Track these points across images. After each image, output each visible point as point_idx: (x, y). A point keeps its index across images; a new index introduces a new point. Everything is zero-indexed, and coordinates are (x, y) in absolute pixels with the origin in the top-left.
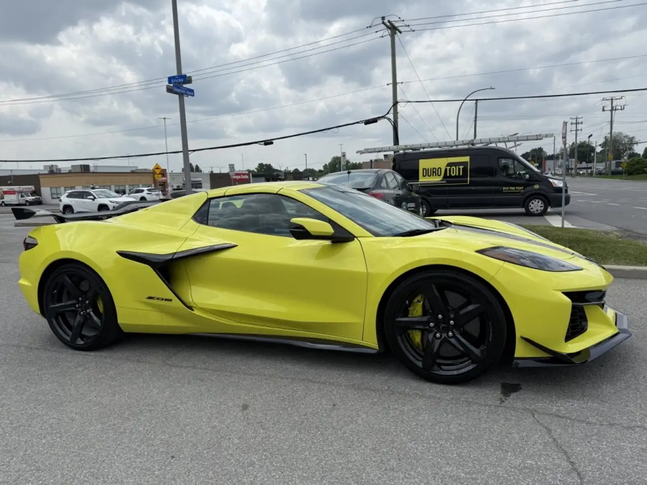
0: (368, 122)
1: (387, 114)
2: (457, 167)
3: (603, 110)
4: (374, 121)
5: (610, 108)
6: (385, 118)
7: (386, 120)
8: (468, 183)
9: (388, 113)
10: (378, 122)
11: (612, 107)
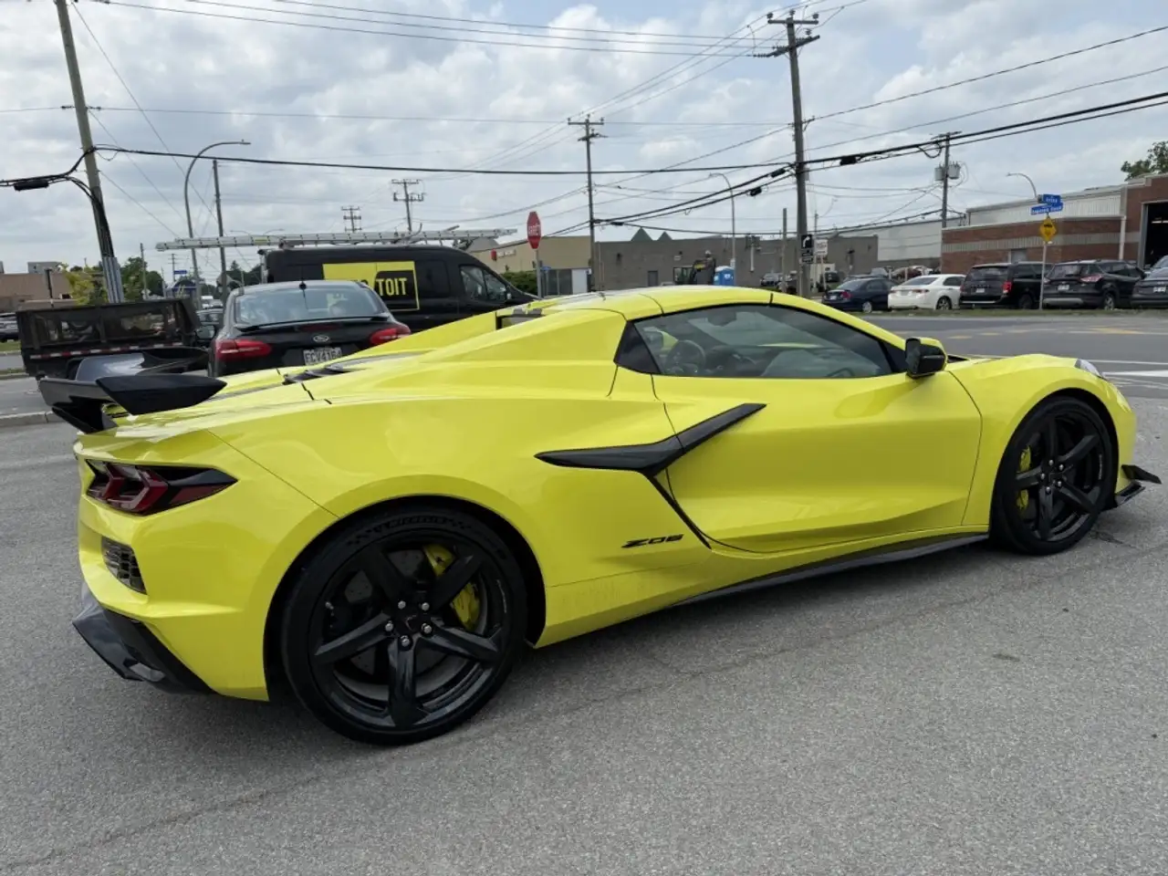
0: (22, 185)
1: (72, 171)
2: (396, 280)
3: (395, 199)
4: (40, 183)
5: (404, 197)
6: (68, 179)
7: (70, 182)
8: (418, 308)
9: (74, 169)
10: (51, 186)
11: (407, 195)
